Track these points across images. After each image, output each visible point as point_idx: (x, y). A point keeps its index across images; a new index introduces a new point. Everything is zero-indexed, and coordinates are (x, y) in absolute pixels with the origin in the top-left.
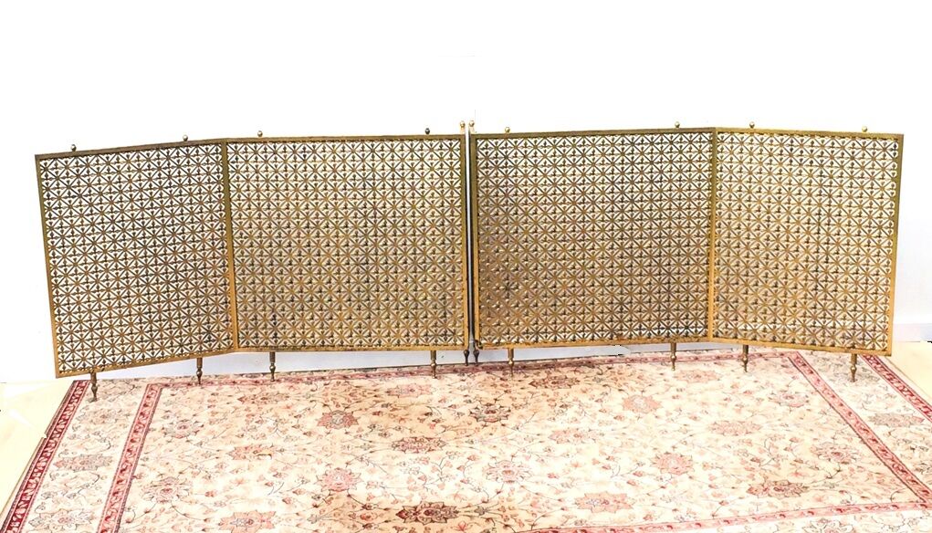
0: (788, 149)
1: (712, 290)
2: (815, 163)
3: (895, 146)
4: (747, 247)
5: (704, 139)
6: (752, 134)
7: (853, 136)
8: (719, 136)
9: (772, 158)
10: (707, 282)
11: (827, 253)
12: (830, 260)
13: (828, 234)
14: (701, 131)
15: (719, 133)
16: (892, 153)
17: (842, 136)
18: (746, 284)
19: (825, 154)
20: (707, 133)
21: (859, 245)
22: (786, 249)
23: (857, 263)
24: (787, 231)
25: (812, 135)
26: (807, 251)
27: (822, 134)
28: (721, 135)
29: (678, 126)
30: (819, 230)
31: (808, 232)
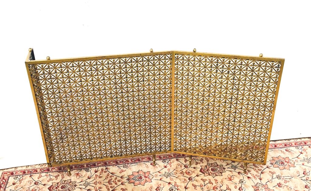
0: (215, 64)
1: (173, 130)
2: (230, 73)
3: (279, 65)
4: (191, 112)
5: (167, 58)
6: (194, 56)
7: (253, 59)
8: (176, 56)
9: (206, 69)
10: (170, 127)
11: (235, 117)
12: (236, 120)
13: (236, 108)
14: (165, 54)
15: (176, 54)
16: (276, 69)
17: (247, 59)
18: (191, 129)
19: (237, 68)
20: (169, 54)
21: (252, 114)
22: (213, 114)
23: (251, 122)
24: (213, 105)
25: (230, 57)
26: (224, 115)
27: (236, 57)
28: (177, 55)
29: (152, 52)
30: (231, 106)
31: (225, 107)
